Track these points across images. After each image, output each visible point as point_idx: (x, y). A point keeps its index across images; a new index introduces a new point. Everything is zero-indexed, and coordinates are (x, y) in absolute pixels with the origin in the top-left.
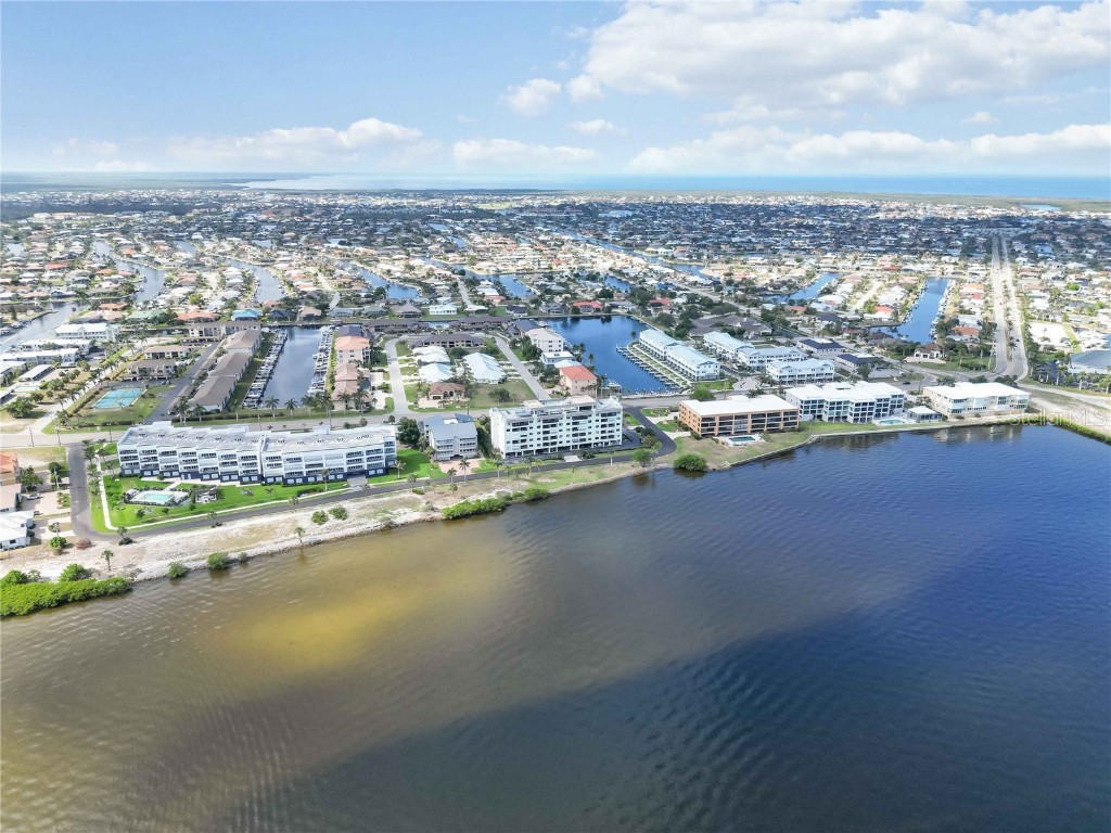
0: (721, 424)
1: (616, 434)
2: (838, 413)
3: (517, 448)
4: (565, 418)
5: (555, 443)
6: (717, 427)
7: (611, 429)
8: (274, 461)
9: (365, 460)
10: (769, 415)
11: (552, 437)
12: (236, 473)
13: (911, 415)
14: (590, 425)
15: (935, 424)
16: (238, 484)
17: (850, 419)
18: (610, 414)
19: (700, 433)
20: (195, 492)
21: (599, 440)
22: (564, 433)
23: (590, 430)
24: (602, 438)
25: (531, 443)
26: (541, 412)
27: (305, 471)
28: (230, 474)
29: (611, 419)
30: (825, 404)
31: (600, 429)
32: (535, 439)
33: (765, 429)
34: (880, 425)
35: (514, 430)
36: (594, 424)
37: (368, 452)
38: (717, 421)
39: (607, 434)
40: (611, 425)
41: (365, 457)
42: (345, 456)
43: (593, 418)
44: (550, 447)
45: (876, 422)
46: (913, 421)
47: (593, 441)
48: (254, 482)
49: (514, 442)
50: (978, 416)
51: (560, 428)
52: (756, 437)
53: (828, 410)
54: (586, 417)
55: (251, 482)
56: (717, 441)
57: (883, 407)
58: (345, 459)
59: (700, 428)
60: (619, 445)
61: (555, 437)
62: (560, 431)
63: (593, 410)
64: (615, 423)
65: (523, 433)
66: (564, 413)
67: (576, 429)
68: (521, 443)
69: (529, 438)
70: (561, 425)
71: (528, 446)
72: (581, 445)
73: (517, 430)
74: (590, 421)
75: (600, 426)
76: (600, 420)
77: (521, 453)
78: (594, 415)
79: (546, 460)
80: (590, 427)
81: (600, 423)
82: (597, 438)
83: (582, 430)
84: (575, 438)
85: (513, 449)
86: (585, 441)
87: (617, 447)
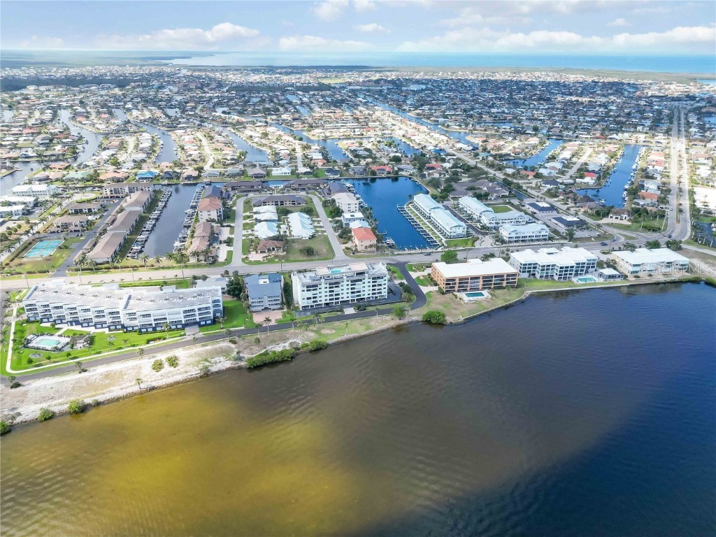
0: (460, 283)
1: (383, 291)
2: (547, 273)
3: (310, 303)
4: (345, 282)
5: (338, 299)
6: (457, 286)
7: (379, 287)
8: (132, 315)
9: (197, 315)
10: (495, 277)
11: (336, 295)
12: (105, 323)
13: (601, 275)
14: (364, 285)
15: (618, 283)
16: (106, 330)
17: (556, 278)
18: (379, 278)
19: (444, 290)
20: (75, 338)
21: (371, 295)
22: (345, 291)
23: (363, 289)
24: (373, 294)
25: (320, 299)
26: (327, 278)
27: (153, 323)
28: (102, 324)
29: (379, 281)
30: (538, 266)
31: (372, 288)
32: (323, 296)
33: (492, 286)
34: (578, 282)
35: (307, 290)
36: (367, 284)
37: (199, 309)
38: (457, 281)
39: (376, 291)
40: (380, 285)
41: (197, 313)
42: (182, 313)
43: (366, 280)
44: (334, 301)
45: (575, 280)
46: (602, 280)
47: (366, 296)
48: (119, 330)
49: (308, 299)
50: (650, 275)
51: (342, 288)
52: (485, 292)
53: (540, 271)
54: (361, 280)
55: (116, 329)
56: (456, 297)
57: (581, 269)
58: (182, 315)
59: (444, 286)
60: (385, 299)
61: (338, 294)
62: (342, 290)
63: (366, 275)
64: (382, 283)
65: (315, 292)
66: (345, 278)
67: (354, 288)
68: (312, 299)
69: (318, 295)
70: (342, 286)
71: (318, 301)
72: (357, 299)
73: (310, 290)
74: (364, 283)
75: (371, 286)
76: (371, 282)
77: (313, 305)
78: (367, 278)
79: (330, 312)
80: (364, 287)
81: (371, 284)
82: (368, 294)
83: (358, 289)
84: (353, 295)
85: (307, 304)
86: (360, 296)
87: (383, 300)
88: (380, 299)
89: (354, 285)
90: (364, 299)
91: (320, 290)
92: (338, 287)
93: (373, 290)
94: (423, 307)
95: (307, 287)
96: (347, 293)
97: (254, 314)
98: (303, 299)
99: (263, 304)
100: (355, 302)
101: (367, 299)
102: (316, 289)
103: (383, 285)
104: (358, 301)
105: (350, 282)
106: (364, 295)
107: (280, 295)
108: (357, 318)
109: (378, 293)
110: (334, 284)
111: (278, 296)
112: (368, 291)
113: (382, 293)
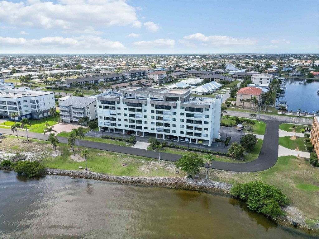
1: (203, 132)
3: (109, 124)
4: (149, 105)
5: (140, 128)
7: (198, 126)
11: (138, 121)
14: (174, 116)
18: (199, 110)
21: (184, 135)
22: (149, 120)
23: (174, 123)
24: (188, 133)
25: (120, 122)
29: (197, 116)
31: (185, 124)
36: (178, 117)
39: (193, 131)
40: (200, 122)
43: (179, 110)
44: (136, 130)
47: (178, 134)
51: (145, 114)
54: (168, 108)
60: (207, 146)
61: (140, 122)
62: (145, 117)
63: (179, 102)
64: (204, 120)
65: (113, 112)
66: (149, 100)
67: (161, 118)
68: (111, 120)
69: (117, 117)
70: (145, 111)
71: (117, 125)
72: (166, 136)
73: (107, 107)
74: (175, 114)
75: (185, 121)
76: (185, 115)
77: (113, 129)
78: (179, 107)
79: (120, 140)
80: (175, 120)
81: (185, 118)
82: (182, 133)
83: (166, 120)
84: (159, 127)
85: (105, 124)
86: (170, 132)
87: (201, 147)
88: (198, 145)
89: (161, 113)
90: (176, 137)
91: (119, 111)
92: (140, 111)
93: (188, 127)
94: (256, 173)
95: (103, 102)
96: (152, 123)
97: (60, 123)
98: (101, 117)
99: (69, 115)
100: (164, 139)
101: (180, 140)
102: (114, 108)
103: (203, 123)
104: (167, 138)
105: (156, 108)
106: (175, 132)
107: (83, 108)
108: (136, 156)
109: (196, 134)
110: (135, 106)
111: (81, 109)
112: (181, 127)
113: (202, 135)
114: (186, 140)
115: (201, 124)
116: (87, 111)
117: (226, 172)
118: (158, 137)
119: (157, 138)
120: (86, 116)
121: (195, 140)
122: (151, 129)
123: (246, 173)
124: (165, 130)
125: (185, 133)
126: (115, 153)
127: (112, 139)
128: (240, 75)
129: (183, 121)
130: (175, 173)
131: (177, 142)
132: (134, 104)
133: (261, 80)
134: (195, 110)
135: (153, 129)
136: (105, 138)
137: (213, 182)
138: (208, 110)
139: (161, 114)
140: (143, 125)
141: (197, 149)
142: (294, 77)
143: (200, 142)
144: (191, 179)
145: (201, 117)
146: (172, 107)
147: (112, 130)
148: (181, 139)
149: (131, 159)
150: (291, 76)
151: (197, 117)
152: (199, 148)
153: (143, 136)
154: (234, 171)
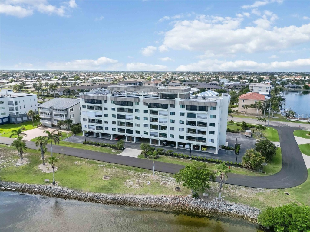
1: (208, 136)
3: (94, 128)
4: (141, 103)
5: (131, 131)
7: (202, 128)
14: (172, 117)
18: (203, 109)
21: (184, 141)
22: (142, 122)
23: (172, 125)
24: (189, 138)
25: (107, 125)
31: (186, 126)
36: (177, 118)
40: (204, 124)
43: (178, 109)
44: (125, 134)
47: (177, 140)
49: (90, 120)
51: (137, 114)
54: (165, 106)
60: (212, 154)
61: (131, 124)
62: (137, 118)
63: (178, 99)
65: (99, 112)
66: (141, 98)
67: (155, 120)
68: (96, 123)
69: (104, 119)
70: (137, 111)
71: (104, 128)
72: (162, 142)
73: (92, 108)
74: (173, 114)
75: (186, 122)
76: (186, 115)
77: (99, 134)
78: (178, 106)
79: (105, 146)
80: (173, 121)
81: (185, 119)
82: (181, 137)
83: (162, 122)
84: (153, 130)
85: (89, 128)
86: (167, 137)
87: (205, 155)
88: (202, 152)
90: (174, 143)
91: (106, 112)
92: (130, 111)
93: (189, 131)
94: (287, 191)
95: (87, 101)
96: (145, 126)
97: (40, 128)
98: (84, 120)
99: (49, 118)
100: (159, 145)
101: (179, 146)
102: (100, 108)
103: (208, 125)
104: (164, 145)
105: (149, 107)
106: (173, 136)
107: (66, 110)
108: (123, 166)
109: (200, 139)
110: (125, 105)
111: (63, 110)
112: (181, 130)
113: (207, 140)
114: (187, 147)
115: (206, 126)
116: (70, 113)
117: (245, 189)
118: (152, 143)
119: (150, 144)
120: (69, 119)
121: (198, 146)
122: (144, 134)
123: (272, 190)
124: (161, 135)
125: (185, 138)
126: (97, 161)
127: (96, 145)
128: (236, 86)
129: (183, 122)
130: (174, 190)
131: (175, 149)
132: (124, 102)
133: (260, 89)
134: (198, 108)
135: (146, 133)
136: (89, 143)
137: (229, 203)
138: (214, 108)
139: (156, 114)
140: (135, 128)
141: (201, 158)
142: (290, 89)
143: (204, 149)
144: (197, 199)
145: (206, 118)
146: (169, 106)
147: (97, 134)
148: (181, 146)
149: (116, 169)
150: (286, 87)
151: (201, 118)
152: (204, 157)
153: (134, 141)
154: (256, 188)
